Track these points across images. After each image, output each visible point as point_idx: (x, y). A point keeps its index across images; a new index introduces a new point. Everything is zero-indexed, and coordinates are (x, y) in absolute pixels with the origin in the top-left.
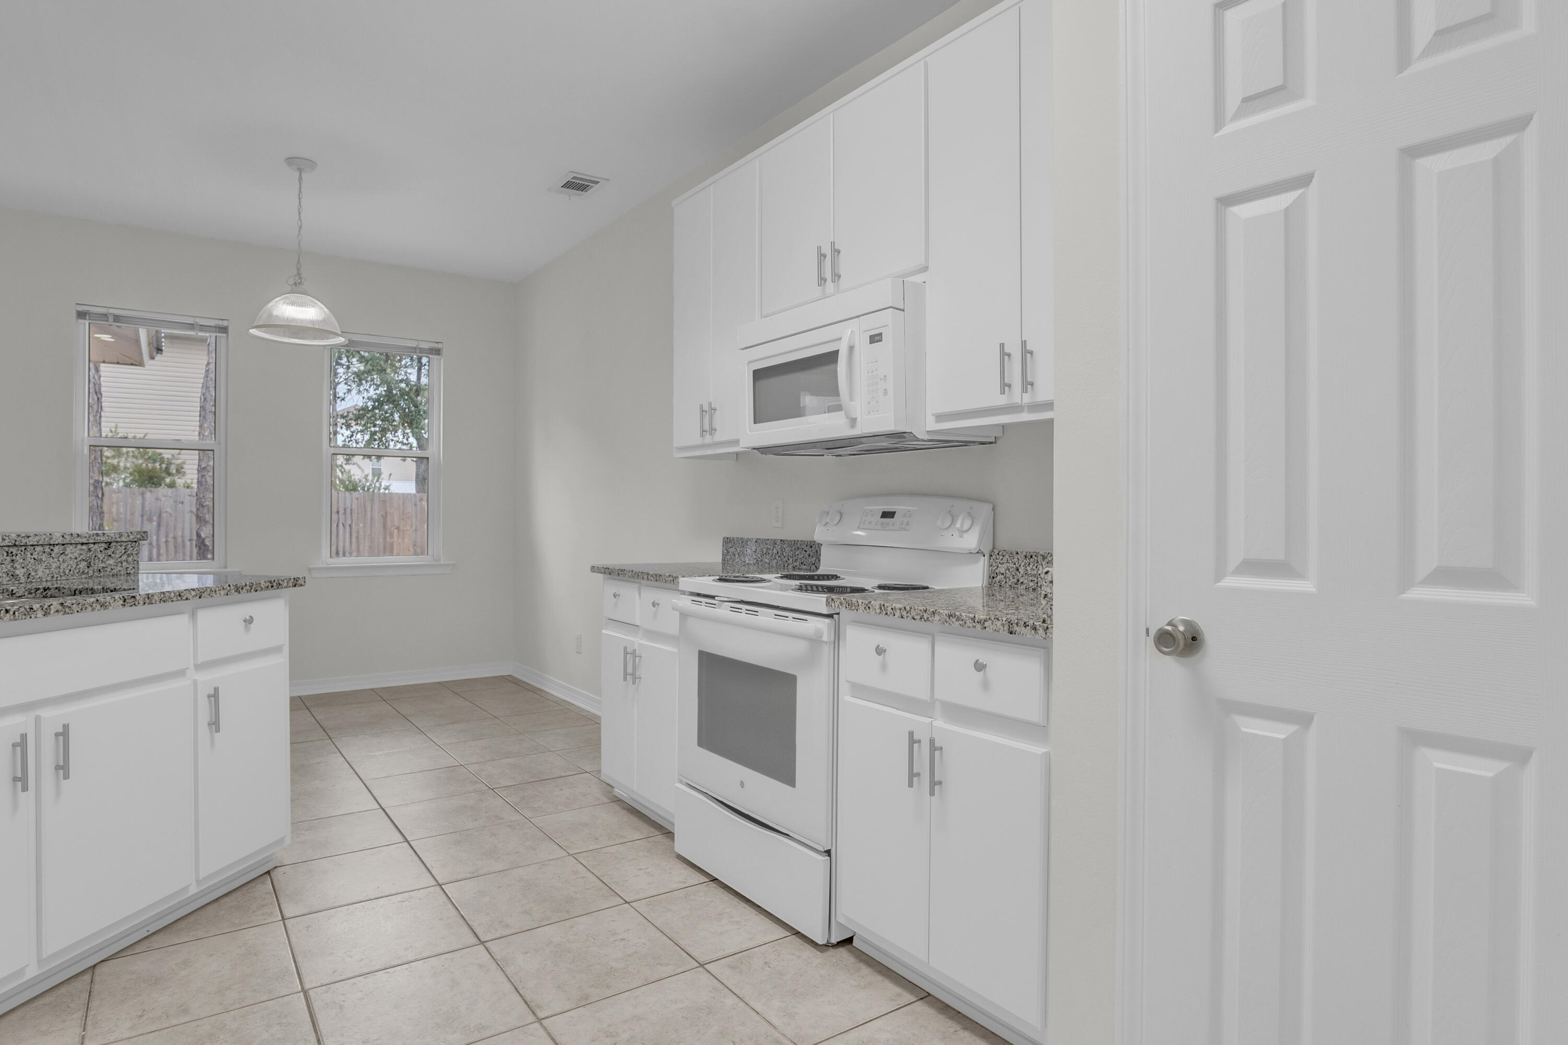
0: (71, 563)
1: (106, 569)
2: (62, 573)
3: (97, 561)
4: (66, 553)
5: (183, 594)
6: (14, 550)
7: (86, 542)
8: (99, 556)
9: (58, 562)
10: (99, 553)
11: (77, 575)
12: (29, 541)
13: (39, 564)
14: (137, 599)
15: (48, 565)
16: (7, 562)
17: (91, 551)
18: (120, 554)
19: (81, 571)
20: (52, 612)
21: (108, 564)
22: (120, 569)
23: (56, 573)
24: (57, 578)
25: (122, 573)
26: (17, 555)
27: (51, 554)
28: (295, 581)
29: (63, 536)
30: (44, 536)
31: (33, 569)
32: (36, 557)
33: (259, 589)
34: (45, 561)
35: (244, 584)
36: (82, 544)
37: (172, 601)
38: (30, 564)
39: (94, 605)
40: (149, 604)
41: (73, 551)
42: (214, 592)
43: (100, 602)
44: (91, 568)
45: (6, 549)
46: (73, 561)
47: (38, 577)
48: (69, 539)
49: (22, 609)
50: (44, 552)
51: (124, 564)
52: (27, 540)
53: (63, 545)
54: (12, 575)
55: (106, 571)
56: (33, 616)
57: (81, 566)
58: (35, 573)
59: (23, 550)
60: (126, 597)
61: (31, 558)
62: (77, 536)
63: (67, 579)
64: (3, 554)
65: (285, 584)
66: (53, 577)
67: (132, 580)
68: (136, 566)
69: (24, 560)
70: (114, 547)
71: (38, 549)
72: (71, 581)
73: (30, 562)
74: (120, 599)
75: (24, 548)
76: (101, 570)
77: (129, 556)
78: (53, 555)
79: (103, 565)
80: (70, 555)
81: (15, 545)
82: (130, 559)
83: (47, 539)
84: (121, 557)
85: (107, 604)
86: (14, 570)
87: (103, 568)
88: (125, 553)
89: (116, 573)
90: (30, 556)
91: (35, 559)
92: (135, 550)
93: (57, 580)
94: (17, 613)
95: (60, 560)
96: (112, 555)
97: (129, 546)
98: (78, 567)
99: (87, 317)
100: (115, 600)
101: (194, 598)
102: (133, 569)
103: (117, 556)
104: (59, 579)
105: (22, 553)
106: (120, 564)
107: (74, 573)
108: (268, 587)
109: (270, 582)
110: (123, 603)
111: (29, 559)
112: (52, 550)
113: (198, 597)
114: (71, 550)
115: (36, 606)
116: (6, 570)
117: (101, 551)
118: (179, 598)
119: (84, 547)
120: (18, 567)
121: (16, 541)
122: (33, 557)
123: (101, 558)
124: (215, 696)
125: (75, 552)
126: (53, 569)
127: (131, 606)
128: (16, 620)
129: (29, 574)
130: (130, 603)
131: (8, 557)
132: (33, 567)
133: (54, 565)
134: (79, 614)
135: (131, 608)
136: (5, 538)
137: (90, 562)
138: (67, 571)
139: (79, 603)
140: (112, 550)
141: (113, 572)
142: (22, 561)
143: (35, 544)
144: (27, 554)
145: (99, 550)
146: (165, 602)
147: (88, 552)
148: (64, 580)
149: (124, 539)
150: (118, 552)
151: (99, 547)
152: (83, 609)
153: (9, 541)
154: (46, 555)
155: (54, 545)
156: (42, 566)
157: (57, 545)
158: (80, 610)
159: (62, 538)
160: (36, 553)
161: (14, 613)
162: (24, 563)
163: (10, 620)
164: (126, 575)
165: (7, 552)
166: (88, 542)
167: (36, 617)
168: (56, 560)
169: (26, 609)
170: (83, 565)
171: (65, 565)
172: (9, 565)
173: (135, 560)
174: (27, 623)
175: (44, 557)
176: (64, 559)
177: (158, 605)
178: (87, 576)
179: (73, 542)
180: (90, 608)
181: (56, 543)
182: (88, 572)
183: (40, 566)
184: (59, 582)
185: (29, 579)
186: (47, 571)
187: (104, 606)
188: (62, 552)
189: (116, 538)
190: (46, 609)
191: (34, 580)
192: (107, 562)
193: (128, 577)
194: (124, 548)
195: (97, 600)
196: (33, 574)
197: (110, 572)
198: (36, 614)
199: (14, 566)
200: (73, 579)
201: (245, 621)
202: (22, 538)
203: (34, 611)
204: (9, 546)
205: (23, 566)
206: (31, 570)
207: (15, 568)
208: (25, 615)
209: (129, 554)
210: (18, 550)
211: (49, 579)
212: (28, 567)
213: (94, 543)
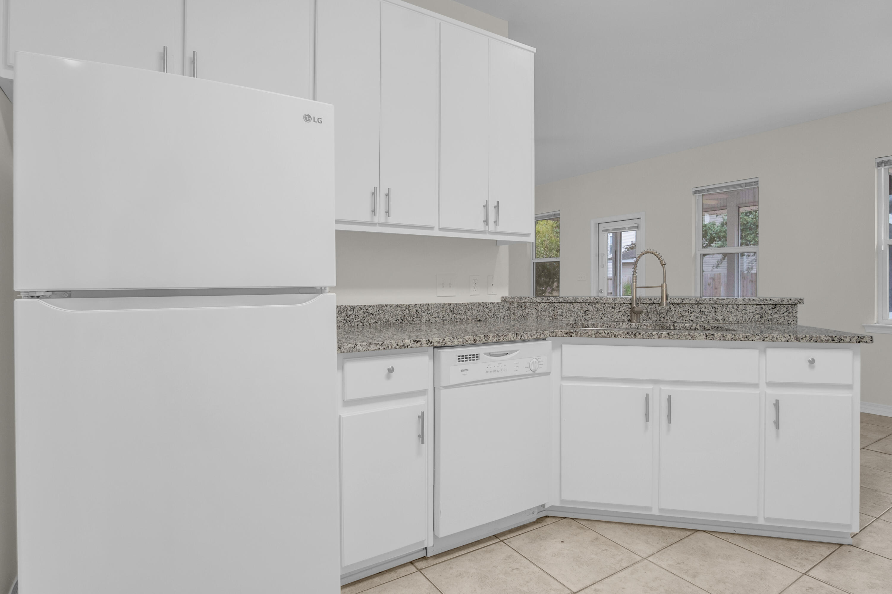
0: (750, 314)
1: (773, 320)
2: (744, 320)
3: (767, 315)
4: (747, 309)
5: (749, 337)
6: (716, 306)
7: (758, 303)
8: (768, 312)
9: (742, 314)
10: (768, 310)
11: (754, 322)
12: (724, 302)
13: (730, 314)
14: (715, 337)
15: (736, 315)
16: (712, 312)
17: (762, 309)
18: (784, 312)
19: (756, 320)
20: (662, 337)
21: (774, 317)
22: (783, 320)
23: (740, 320)
24: (741, 322)
25: (785, 323)
26: (718, 309)
27: (737, 309)
28: (860, 339)
29: (744, 300)
30: (732, 300)
31: (727, 317)
32: (728, 310)
33: (819, 340)
34: (733, 313)
35: (804, 336)
36: (757, 305)
37: (741, 340)
38: (725, 314)
39: (687, 336)
40: (724, 340)
41: (751, 308)
42: (775, 339)
43: (690, 335)
44: (763, 319)
45: (712, 305)
46: (751, 314)
47: (730, 321)
48: (747, 302)
49: (647, 334)
50: (733, 308)
51: (786, 318)
52: (722, 301)
53: (745, 305)
54: (715, 319)
55: (773, 321)
56: (652, 338)
57: (756, 317)
58: (728, 319)
59: (721, 306)
60: (708, 334)
61: (726, 311)
62: (752, 300)
63: (747, 324)
64: (710, 308)
65: (848, 339)
66: (739, 322)
67: (792, 328)
68: (795, 320)
69: (722, 311)
70: (778, 307)
71: (730, 306)
72: (750, 325)
73: (725, 313)
74: (704, 335)
75: (721, 305)
76: (770, 320)
77: (789, 313)
78: (738, 310)
79: (771, 317)
80: (749, 311)
81: (716, 304)
82: (791, 315)
83: (734, 301)
84: (784, 313)
85: (695, 336)
86: (716, 317)
87: (771, 319)
88: (787, 311)
89: (780, 323)
90: (725, 310)
91: (728, 311)
92: (794, 310)
93: (741, 323)
94: (644, 335)
95: (743, 313)
96: (777, 312)
97: (790, 307)
98: (754, 317)
99: (883, 165)
100: (700, 335)
101: (758, 340)
102: (793, 321)
103: (781, 313)
104: (742, 323)
105: (721, 308)
106: (783, 318)
107: (752, 321)
108: (828, 340)
109: (832, 337)
110: (706, 338)
111: (725, 311)
112: (738, 307)
113: (762, 340)
114: (750, 308)
115: (654, 333)
116: (712, 316)
117: (769, 309)
118: (746, 339)
119: (758, 306)
120: (719, 315)
121: (716, 301)
122: (726, 310)
123: (770, 313)
124: (777, 405)
125: (752, 309)
126: (738, 318)
127: (711, 340)
128: (644, 338)
129: (725, 319)
130: (710, 338)
131: (713, 310)
132: (727, 315)
133: (739, 315)
134: (677, 340)
135: (711, 341)
136: (710, 299)
137: (762, 315)
138: (747, 319)
139: (678, 334)
140: (777, 309)
141: (778, 322)
142: (720, 312)
143: (727, 303)
144: (723, 309)
145: (768, 308)
146: (735, 340)
147: (761, 309)
148: (746, 324)
149: (785, 303)
150: (781, 310)
151: (768, 307)
152: (680, 338)
153: (712, 301)
154: (734, 309)
155: (739, 304)
156: (732, 315)
157: (741, 304)
158: (678, 338)
159: (743, 301)
160: (729, 308)
161: (643, 335)
162: (722, 313)
163: (641, 338)
164: (787, 325)
165: (712, 307)
166: (760, 304)
167: (654, 339)
168: (740, 313)
169: (649, 334)
170: (757, 316)
171: (746, 316)
172: (714, 314)
173: (794, 316)
174: (649, 341)
175: (733, 311)
176: (745, 313)
177: (730, 342)
178: (760, 323)
179: (750, 303)
180: (684, 338)
181: (740, 303)
182: (761, 321)
183: (731, 315)
184: (742, 325)
185: (725, 322)
186: (735, 318)
187: (693, 338)
188: (744, 308)
189: (779, 302)
190: (659, 335)
191: (727, 323)
192: (774, 316)
193: (789, 326)
194: (786, 308)
195: (689, 334)
196: (727, 319)
197: (776, 322)
198: (654, 337)
199: (716, 314)
200: (751, 324)
201: (809, 361)
202: (720, 300)
203: (653, 335)
204: (713, 304)
205: (721, 314)
206: (726, 317)
207: (717, 315)
208: (648, 336)
209: (789, 312)
210: (718, 306)
211: (736, 322)
212: (724, 315)
213: (765, 305)
